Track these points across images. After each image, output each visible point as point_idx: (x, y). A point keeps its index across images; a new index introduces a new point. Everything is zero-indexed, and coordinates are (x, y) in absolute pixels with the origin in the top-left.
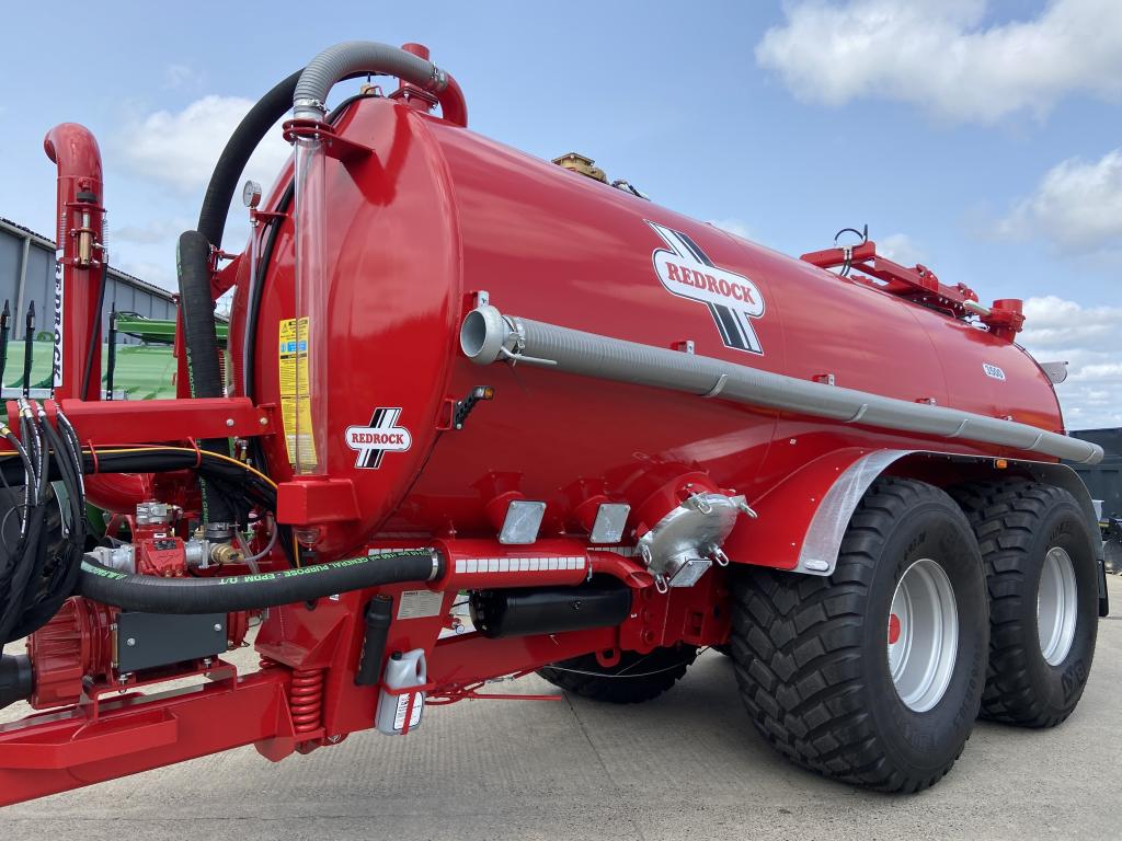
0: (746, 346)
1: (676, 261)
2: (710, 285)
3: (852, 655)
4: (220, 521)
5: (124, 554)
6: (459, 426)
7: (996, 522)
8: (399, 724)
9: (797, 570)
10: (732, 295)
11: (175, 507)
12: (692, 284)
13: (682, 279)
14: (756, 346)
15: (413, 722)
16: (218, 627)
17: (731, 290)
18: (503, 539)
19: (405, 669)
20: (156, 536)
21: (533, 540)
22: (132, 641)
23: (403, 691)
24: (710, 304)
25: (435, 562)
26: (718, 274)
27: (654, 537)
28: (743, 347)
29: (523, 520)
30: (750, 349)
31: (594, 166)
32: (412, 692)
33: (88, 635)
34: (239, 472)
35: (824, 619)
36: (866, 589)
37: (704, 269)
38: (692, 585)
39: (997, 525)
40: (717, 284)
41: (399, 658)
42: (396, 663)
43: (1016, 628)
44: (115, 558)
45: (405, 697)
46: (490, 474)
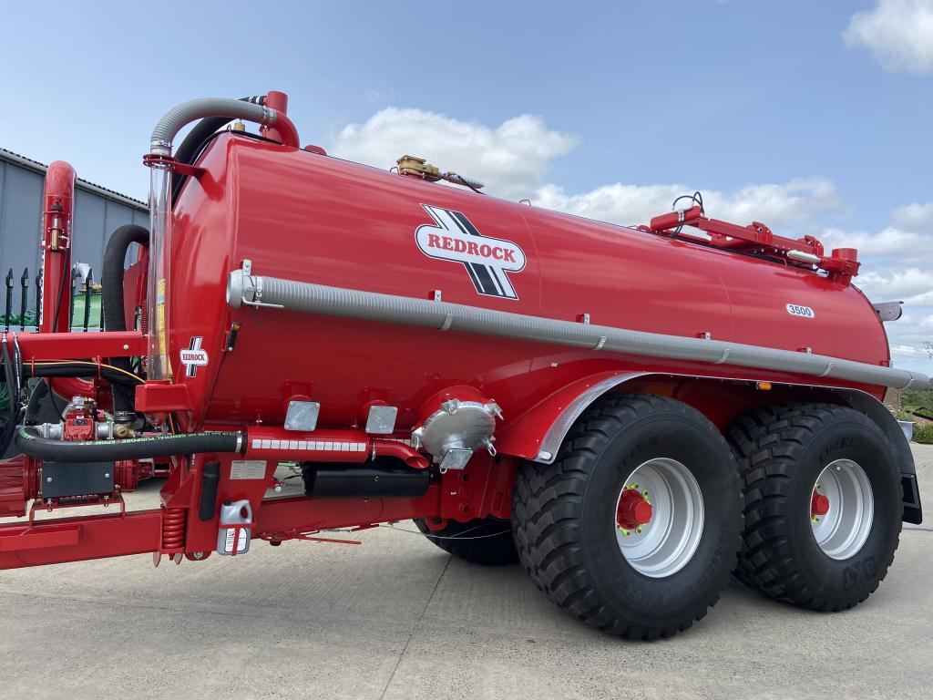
0: (500, 293)
1: (440, 233)
2: (470, 248)
3: (572, 525)
4: (121, 410)
5: (57, 429)
6: (230, 349)
7: (775, 435)
8: (229, 548)
9: (535, 460)
10: (492, 255)
11: (90, 400)
12: (451, 249)
13: (442, 246)
14: (510, 292)
15: (239, 548)
16: (107, 475)
17: (493, 252)
18: (287, 427)
19: (231, 512)
20: (78, 417)
21: (313, 428)
22: (49, 479)
23: (231, 526)
24: (466, 263)
25: (240, 440)
26: (480, 241)
27: (423, 431)
28: (497, 294)
29: (302, 414)
30: (505, 295)
31: (426, 164)
32: (237, 528)
33: (27, 474)
34: (127, 379)
35: (555, 497)
36: (587, 476)
37: (468, 238)
38: (462, 468)
39: (775, 437)
40: (478, 249)
41: (229, 504)
42: (226, 508)
43: (781, 522)
44: (52, 430)
45: (231, 531)
46: (286, 382)
